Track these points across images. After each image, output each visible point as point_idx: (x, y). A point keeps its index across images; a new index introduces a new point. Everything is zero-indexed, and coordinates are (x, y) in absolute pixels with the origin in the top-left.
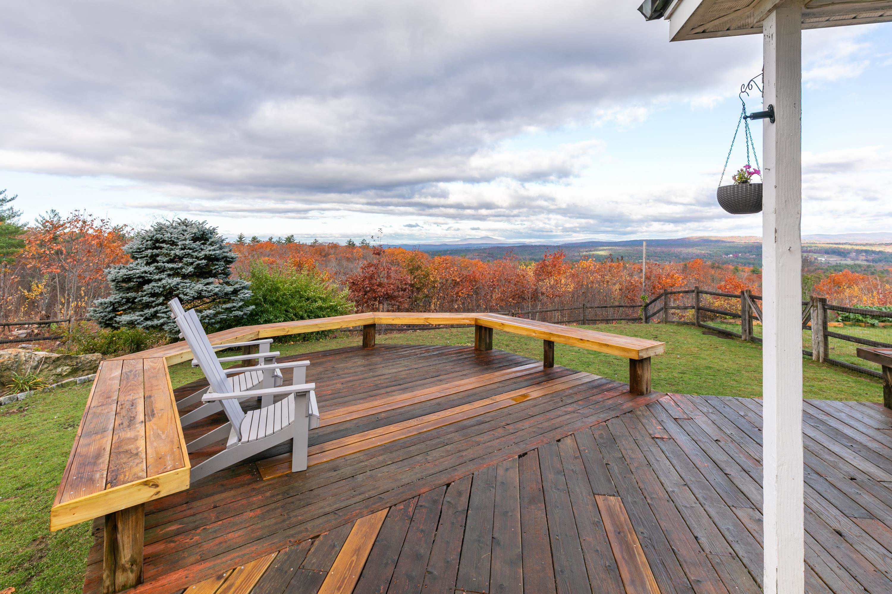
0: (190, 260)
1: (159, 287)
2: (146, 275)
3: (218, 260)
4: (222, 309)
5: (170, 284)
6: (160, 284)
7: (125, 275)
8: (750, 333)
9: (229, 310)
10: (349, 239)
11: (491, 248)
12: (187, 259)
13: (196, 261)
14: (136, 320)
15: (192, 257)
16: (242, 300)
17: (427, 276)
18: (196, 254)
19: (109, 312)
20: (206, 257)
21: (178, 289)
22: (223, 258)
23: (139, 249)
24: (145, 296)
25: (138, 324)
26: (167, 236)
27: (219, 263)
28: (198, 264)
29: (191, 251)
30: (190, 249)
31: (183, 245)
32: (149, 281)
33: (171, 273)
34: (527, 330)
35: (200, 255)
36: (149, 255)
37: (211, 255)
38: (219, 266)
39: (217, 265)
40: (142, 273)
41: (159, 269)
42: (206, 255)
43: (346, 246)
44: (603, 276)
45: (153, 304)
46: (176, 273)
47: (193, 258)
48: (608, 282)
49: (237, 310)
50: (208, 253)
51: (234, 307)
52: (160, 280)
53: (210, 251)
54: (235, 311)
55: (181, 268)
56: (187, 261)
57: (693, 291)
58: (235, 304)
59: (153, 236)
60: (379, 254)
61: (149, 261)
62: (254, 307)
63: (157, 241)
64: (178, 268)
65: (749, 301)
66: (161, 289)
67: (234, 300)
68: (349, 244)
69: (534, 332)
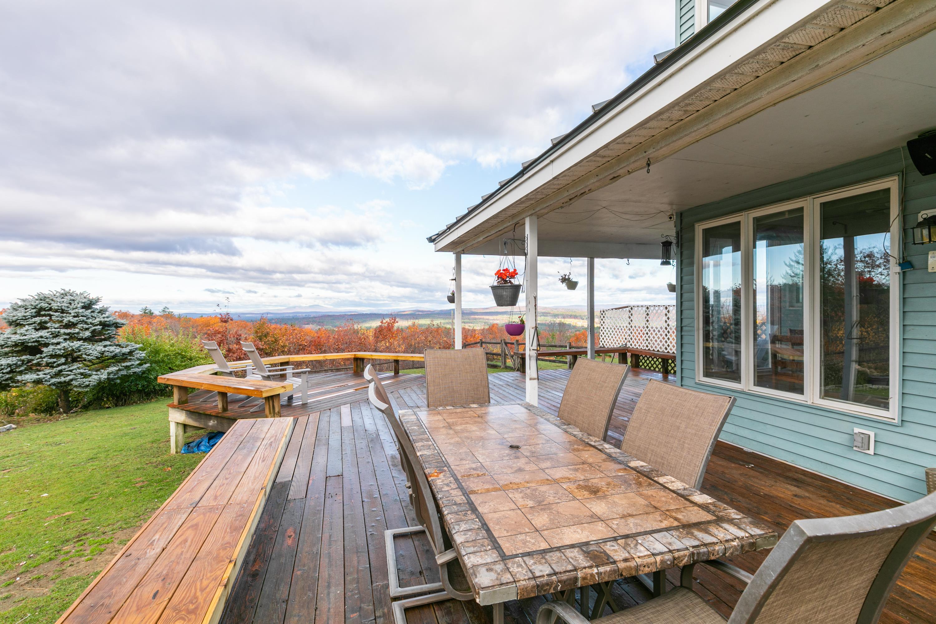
0: (86, 326)
1: (60, 349)
2: (43, 339)
3: (109, 326)
4: (122, 366)
5: (72, 347)
6: (59, 347)
7: (20, 340)
8: (505, 364)
9: (127, 367)
10: (144, 307)
11: (322, 316)
12: (82, 325)
13: (91, 327)
14: (44, 378)
15: (86, 323)
16: (138, 359)
17: (276, 341)
18: (90, 321)
19: (7, 373)
20: (101, 323)
21: (80, 351)
22: (113, 324)
23: (24, 316)
24: (44, 358)
25: (46, 381)
26: (54, 306)
27: (111, 329)
28: (95, 329)
29: (85, 318)
30: (82, 316)
31: (76, 313)
32: (46, 345)
33: (67, 337)
34: (385, 356)
35: (95, 321)
36: (39, 322)
37: (106, 321)
38: (112, 331)
39: (109, 330)
40: (38, 338)
41: (52, 334)
42: (100, 322)
43: (141, 315)
44: (426, 338)
45: (55, 365)
46: (72, 337)
47: (88, 324)
48: (430, 341)
49: (135, 368)
50: (102, 320)
51: (133, 365)
52: (58, 343)
53: (104, 318)
54: (133, 368)
55: (78, 333)
56: (83, 327)
57: (479, 343)
58: (133, 363)
59: (37, 305)
60: (226, 322)
61: (38, 327)
62: (148, 365)
63: (41, 309)
64: (75, 333)
65: (504, 345)
66: (63, 351)
67: (131, 359)
68: (145, 313)
69: (389, 356)
